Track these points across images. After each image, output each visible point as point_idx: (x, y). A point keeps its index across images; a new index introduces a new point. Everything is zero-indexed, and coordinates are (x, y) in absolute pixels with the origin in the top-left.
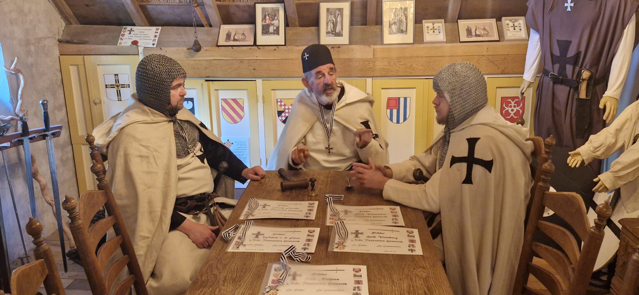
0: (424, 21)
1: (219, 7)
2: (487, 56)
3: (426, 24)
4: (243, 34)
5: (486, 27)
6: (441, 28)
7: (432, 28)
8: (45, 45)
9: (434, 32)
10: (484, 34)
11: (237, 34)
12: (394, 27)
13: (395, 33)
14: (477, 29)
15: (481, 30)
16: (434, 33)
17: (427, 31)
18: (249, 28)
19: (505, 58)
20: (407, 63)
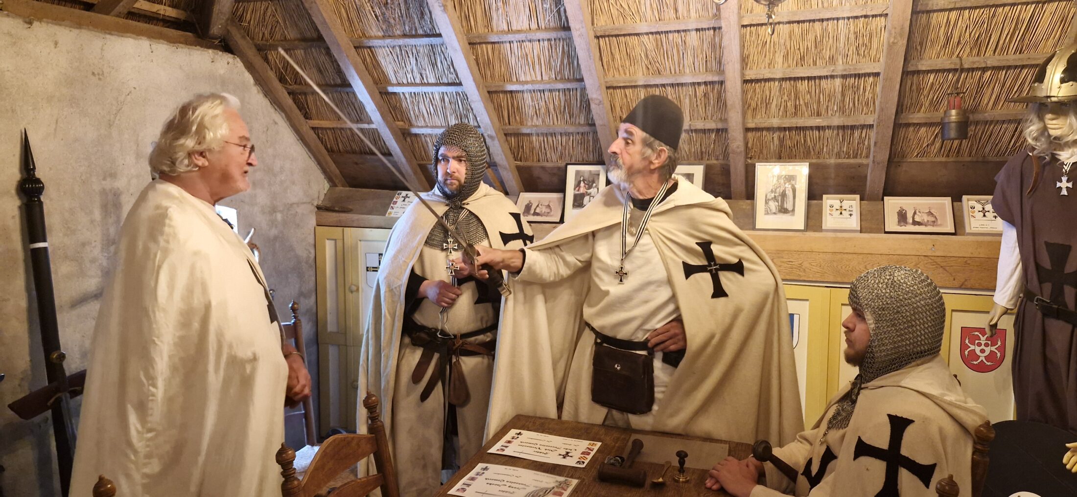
0: (825, 196)
1: (519, 168)
2: (932, 258)
3: (828, 201)
4: (549, 206)
5: (932, 211)
6: (854, 209)
7: (838, 208)
8: (297, 212)
9: (841, 213)
10: (928, 221)
11: (540, 206)
12: (773, 205)
13: (775, 213)
14: (917, 212)
15: (923, 214)
16: (841, 216)
17: (828, 212)
18: (558, 198)
19: (966, 262)
20: (792, 260)
